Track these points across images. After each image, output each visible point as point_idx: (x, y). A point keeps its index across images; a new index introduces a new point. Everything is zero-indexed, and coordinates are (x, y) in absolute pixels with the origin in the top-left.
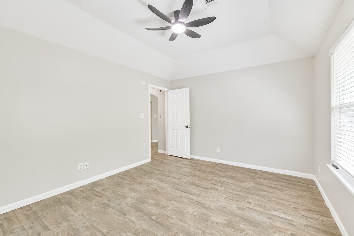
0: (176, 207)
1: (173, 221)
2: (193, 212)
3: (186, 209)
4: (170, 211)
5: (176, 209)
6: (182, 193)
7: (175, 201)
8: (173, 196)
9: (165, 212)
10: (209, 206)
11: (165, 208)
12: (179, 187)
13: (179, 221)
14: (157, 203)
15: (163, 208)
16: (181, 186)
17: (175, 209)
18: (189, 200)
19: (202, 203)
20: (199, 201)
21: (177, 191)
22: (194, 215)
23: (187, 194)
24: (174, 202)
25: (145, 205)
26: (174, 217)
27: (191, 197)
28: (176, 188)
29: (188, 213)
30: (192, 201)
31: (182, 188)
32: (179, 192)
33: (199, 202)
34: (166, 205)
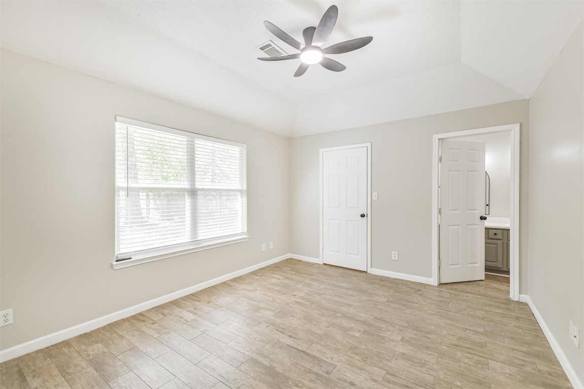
0: (315, 325)
1: (318, 312)
2: (293, 319)
3: (302, 324)
4: (322, 320)
5: (314, 323)
6: (308, 351)
7: (318, 335)
8: (323, 343)
9: (328, 320)
10: (268, 326)
11: (331, 325)
12: (316, 369)
13: (310, 312)
14: (345, 331)
15: (333, 325)
16: (310, 371)
17: (316, 324)
18: (296, 336)
19: (277, 330)
20: (279, 334)
21: (317, 355)
22: (292, 316)
23: (298, 348)
24: (319, 332)
25: (363, 330)
26: (316, 315)
27: (290, 342)
28: (322, 364)
29: (299, 319)
30: (290, 334)
31: (308, 365)
32: (313, 353)
33: (281, 332)
34: (330, 329)
